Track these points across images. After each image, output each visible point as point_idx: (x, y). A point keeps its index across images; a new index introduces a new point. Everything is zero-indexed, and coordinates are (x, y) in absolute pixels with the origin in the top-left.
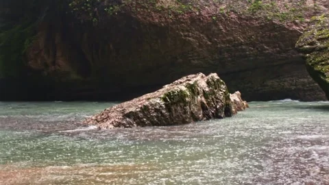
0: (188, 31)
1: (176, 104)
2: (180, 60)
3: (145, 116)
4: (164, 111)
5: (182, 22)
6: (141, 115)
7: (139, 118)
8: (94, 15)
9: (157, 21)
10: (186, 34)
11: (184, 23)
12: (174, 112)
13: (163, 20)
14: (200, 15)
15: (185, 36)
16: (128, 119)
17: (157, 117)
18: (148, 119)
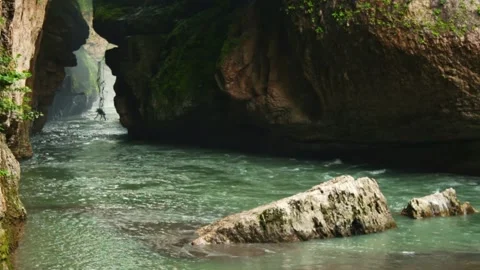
0: (450, 65)
1: (271, 222)
2: (445, 111)
3: (239, 232)
4: (258, 229)
5: (440, 52)
6: (235, 231)
7: (232, 234)
8: (318, 22)
9: (404, 44)
10: (448, 69)
11: (443, 52)
12: (269, 230)
13: (413, 45)
14: (466, 41)
15: (447, 73)
16: (221, 235)
17: (251, 234)
18: (242, 235)
